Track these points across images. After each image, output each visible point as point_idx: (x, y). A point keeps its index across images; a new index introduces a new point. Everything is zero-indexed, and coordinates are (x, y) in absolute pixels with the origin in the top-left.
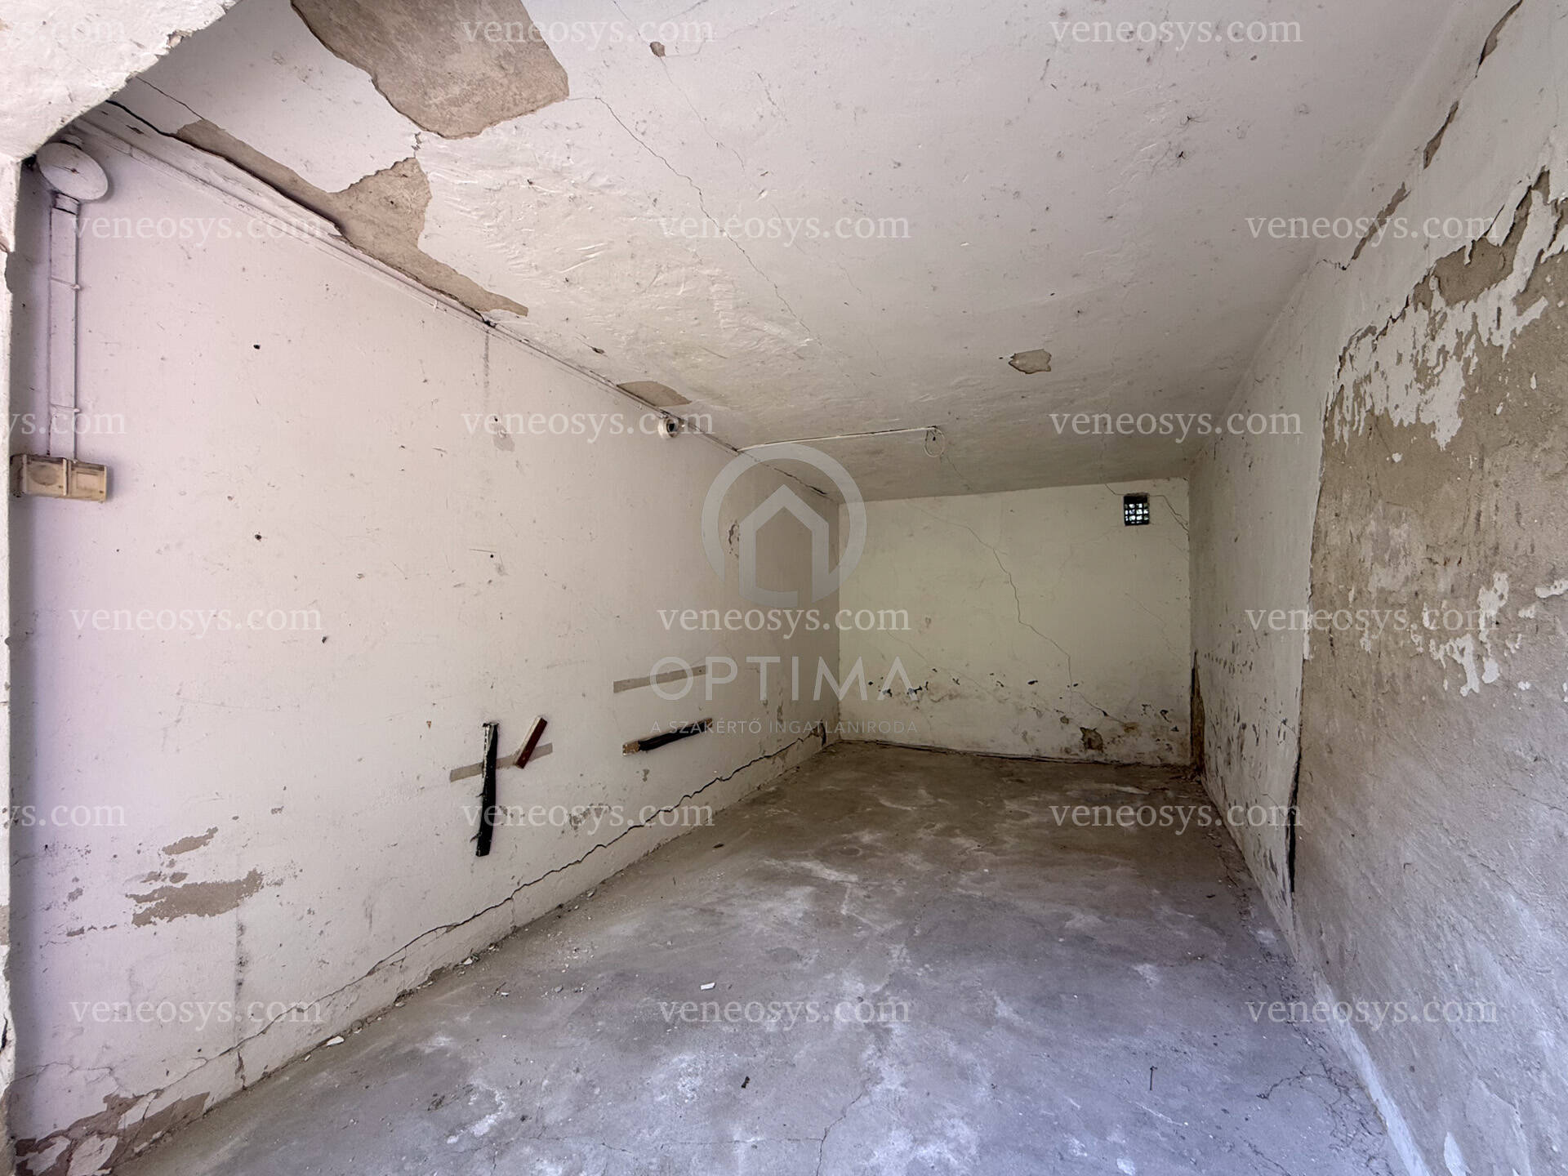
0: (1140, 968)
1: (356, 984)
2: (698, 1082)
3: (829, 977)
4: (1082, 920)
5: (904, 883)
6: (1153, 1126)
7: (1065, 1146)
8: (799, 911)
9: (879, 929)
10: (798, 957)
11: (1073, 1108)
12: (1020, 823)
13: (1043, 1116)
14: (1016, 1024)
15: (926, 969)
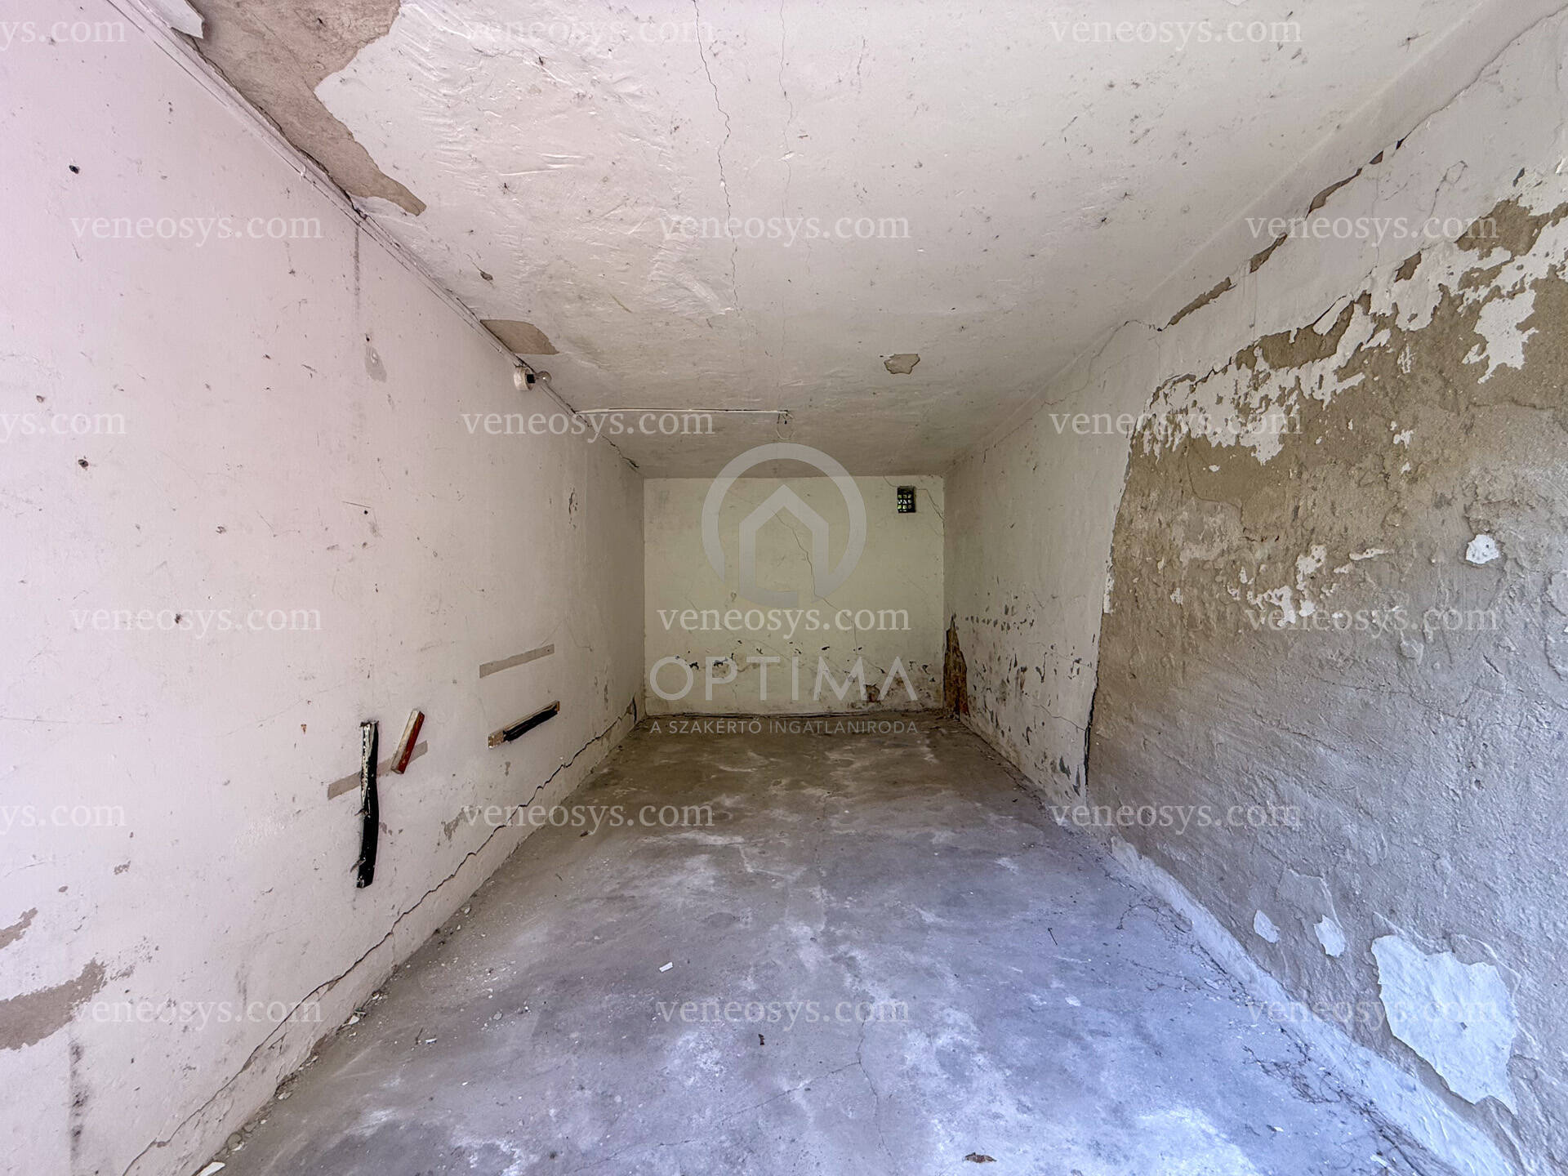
0: (1000, 862)
1: (230, 1086)
2: (716, 1054)
3: (774, 929)
4: (942, 836)
5: (787, 835)
6: (1073, 969)
7: (1030, 1002)
8: (708, 878)
9: (791, 878)
10: (735, 919)
11: (1018, 973)
12: (849, 769)
13: (1002, 986)
14: (944, 925)
15: (850, 901)
